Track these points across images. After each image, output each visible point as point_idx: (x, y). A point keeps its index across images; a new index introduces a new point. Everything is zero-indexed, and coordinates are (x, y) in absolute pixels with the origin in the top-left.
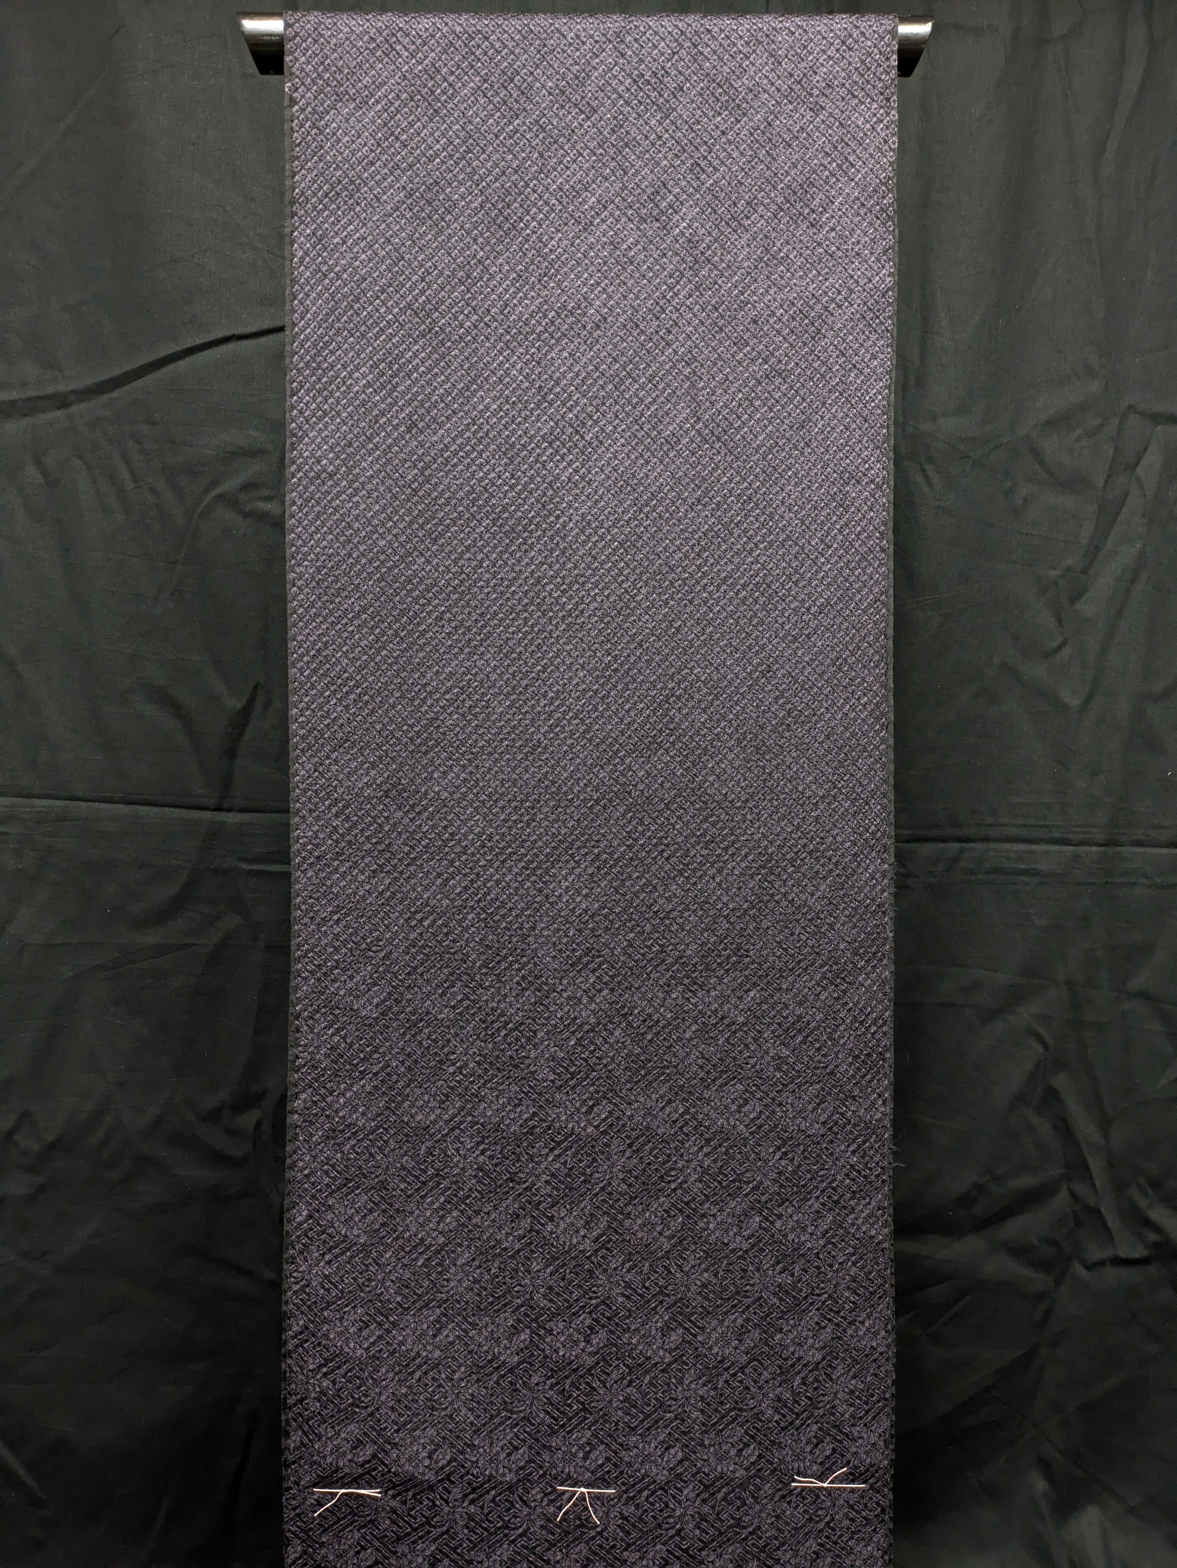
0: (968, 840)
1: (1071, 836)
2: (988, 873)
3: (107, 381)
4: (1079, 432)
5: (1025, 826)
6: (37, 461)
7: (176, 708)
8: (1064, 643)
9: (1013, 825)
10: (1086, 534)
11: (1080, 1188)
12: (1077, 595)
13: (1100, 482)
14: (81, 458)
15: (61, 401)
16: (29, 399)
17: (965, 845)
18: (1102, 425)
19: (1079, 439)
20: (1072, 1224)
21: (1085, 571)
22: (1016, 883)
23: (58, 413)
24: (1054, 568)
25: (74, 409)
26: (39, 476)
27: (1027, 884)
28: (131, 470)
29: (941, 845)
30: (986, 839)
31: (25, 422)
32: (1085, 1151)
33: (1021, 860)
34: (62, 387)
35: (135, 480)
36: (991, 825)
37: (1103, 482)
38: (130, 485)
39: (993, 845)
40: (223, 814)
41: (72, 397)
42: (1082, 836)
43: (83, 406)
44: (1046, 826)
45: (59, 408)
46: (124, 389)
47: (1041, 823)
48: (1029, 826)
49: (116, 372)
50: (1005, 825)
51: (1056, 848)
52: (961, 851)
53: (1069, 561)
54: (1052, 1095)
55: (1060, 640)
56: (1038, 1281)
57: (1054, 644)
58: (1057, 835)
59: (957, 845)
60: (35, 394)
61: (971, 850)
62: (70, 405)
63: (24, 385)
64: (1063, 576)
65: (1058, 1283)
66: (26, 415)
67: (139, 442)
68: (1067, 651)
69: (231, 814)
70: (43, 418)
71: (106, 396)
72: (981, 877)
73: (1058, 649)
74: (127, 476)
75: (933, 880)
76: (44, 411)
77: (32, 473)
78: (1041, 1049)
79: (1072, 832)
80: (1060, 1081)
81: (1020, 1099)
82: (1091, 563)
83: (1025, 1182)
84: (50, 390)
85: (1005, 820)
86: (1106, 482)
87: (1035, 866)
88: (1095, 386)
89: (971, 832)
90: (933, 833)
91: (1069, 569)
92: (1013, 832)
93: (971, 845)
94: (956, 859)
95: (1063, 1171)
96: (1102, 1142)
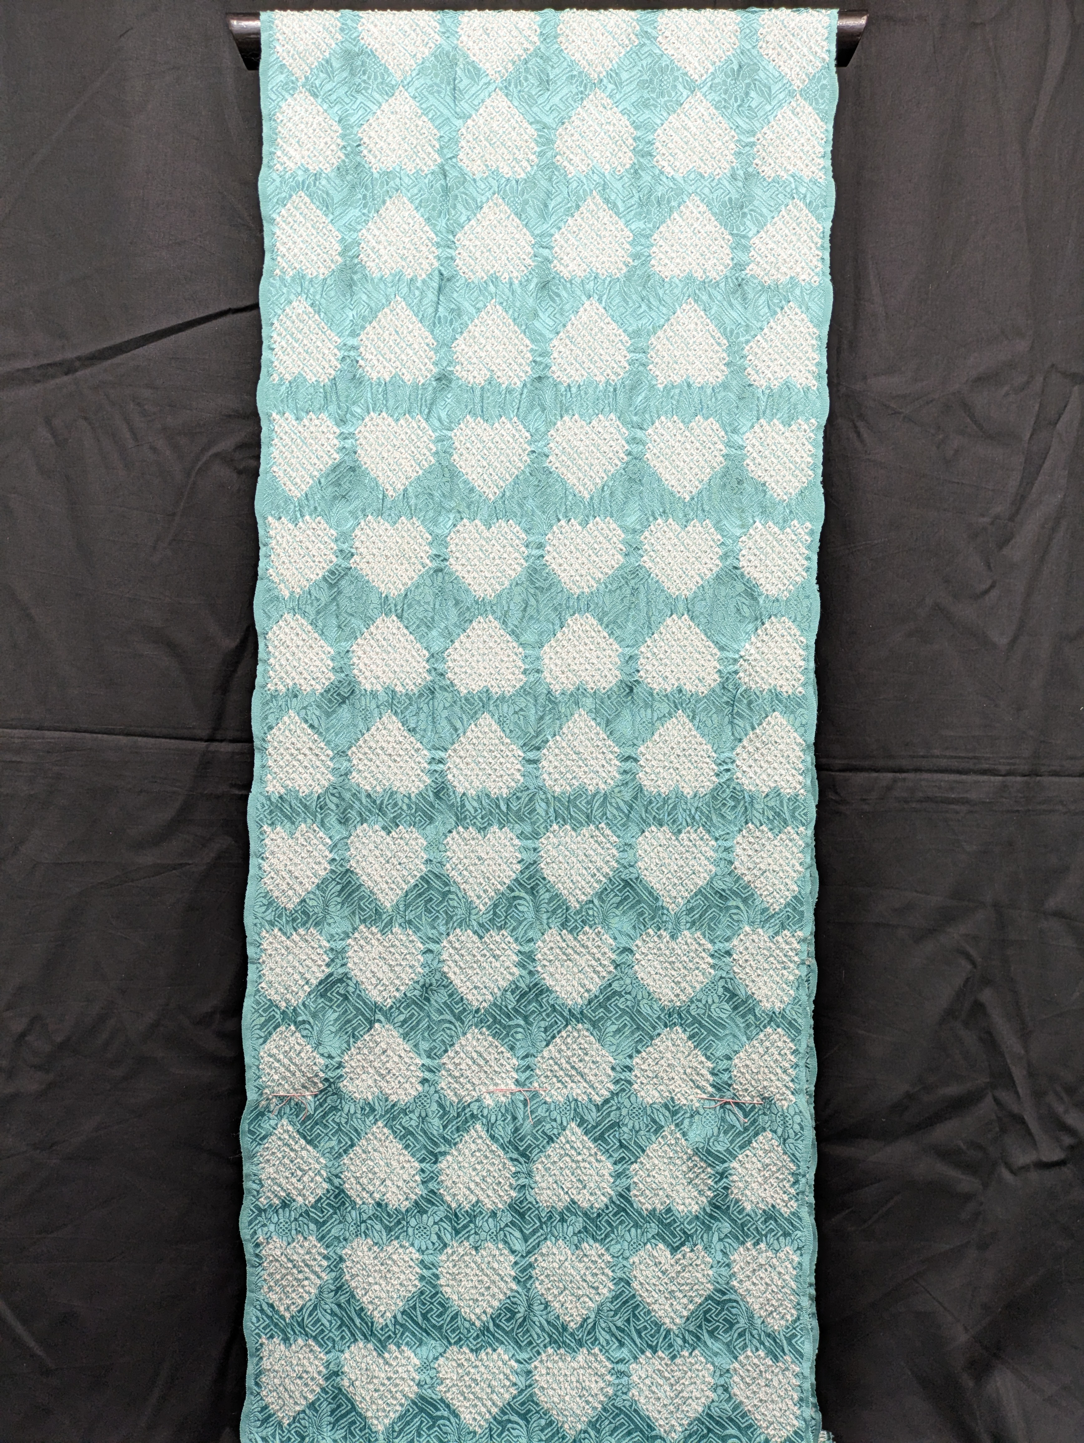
1: (1000, 767)
2: (920, 801)
3: (110, 348)
5: (956, 757)
6: (48, 422)
7: (172, 647)
8: (992, 586)
9: (945, 757)
10: (1013, 483)
11: (1005, 1096)
12: (1005, 541)
14: (86, 419)
15: (68, 368)
16: (41, 366)
20: (997, 1129)
22: (947, 812)
23: (66, 378)
24: (983, 516)
25: (79, 374)
27: (957, 813)
28: (132, 430)
29: (875, 775)
31: (39, 386)
32: (1009, 1061)
33: (952, 789)
34: (70, 355)
35: (135, 438)
36: (923, 757)
37: (1028, 435)
38: (130, 443)
40: (216, 744)
41: (77, 364)
42: (1008, 768)
43: (88, 371)
44: (975, 758)
45: (66, 374)
46: (124, 356)
47: (971, 755)
48: (959, 757)
49: (118, 340)
50: (937, 757)
51: (985, 778)
54: (979, 1008)
56: (966, 1182)
57: (984, 587)
58: (986, 766)
60: (46, 362)
61: (904, 779)
62: (76, 371)
64: (992, 523)
65: (986, 1186)
66: (39, 381)
67: (139, 404)
68: (994, 593)
69: (223, 744)
70: (52, 383)
71: (109, 362)
72: (914, 805)
73: (986, 592)
74: (128, 436)
75: (866, 807)
78: (969, 967)
79: (1000, 764)
80: (986, 996)
81: (950, 1014)
82: (1017, 511)
83: (953, 1090)
84: (58, 358)
86: (1032, 435)
87: (965, 795)
88: (1022, 346)
89: (905, 763)
90: (867, 763)
92: (944, 763)
93: (904, 775)
94: (889, 788)
95: (988, 1080)
96: (1023, 1052)
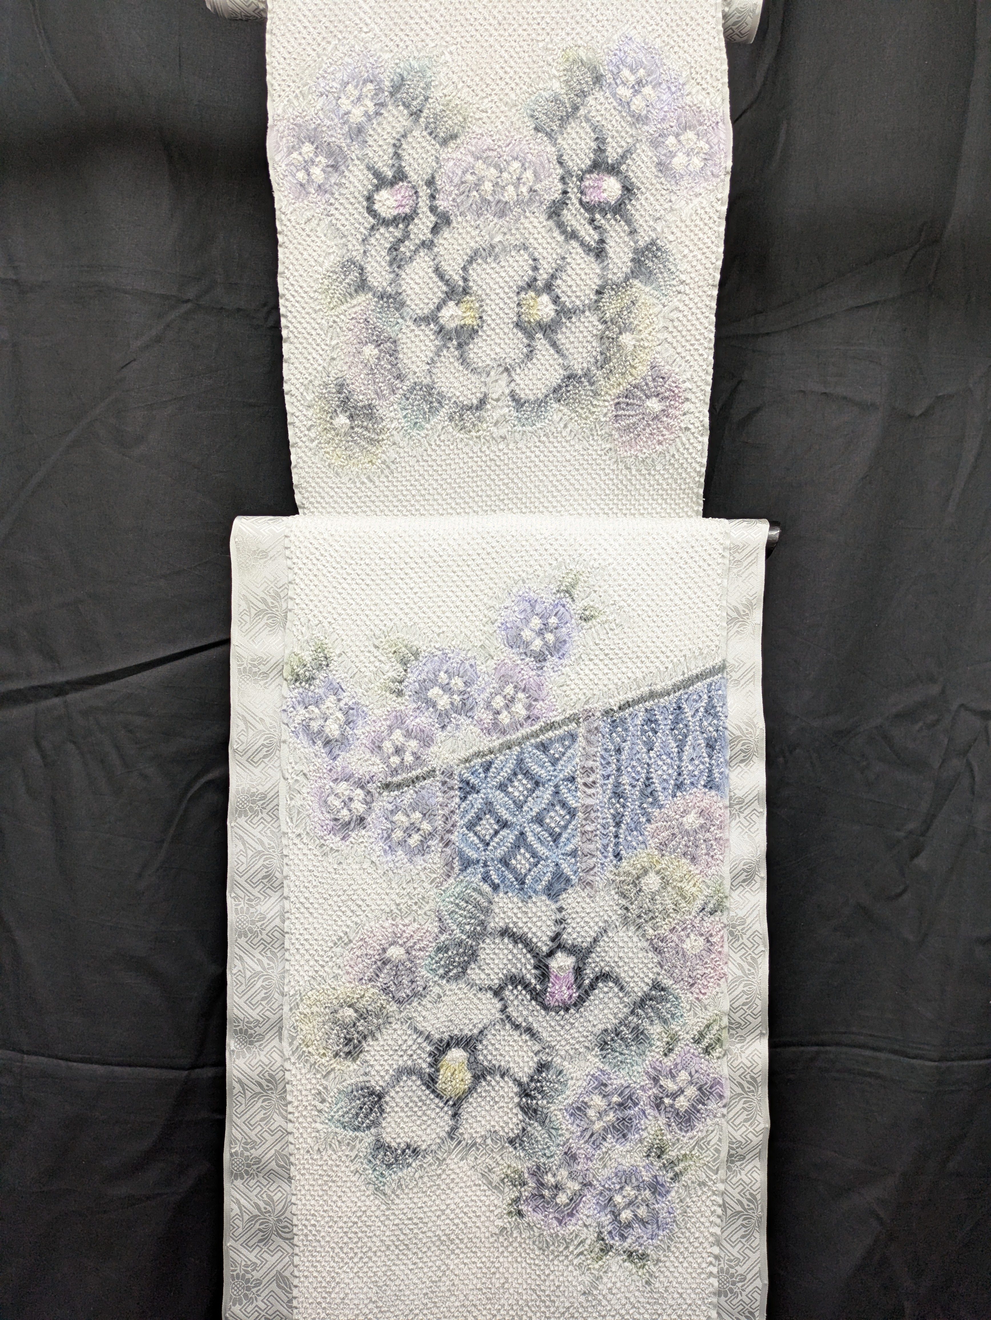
0: (823, 1045)
4: (920, 724)
13: (936, 765)
17: (822, 1048)
18: (938, 721)
19: (921, 730)
21: (923, 834)
26: (38, 757)
30: (838, 1044)
39: (845, 1049)
52: (818, 1053)
53: (911, 826)
55: (902, 887)
59: (815, 1049)
63: (29, 675)
76: (46, 698)
77: (33, 754)
85: (854, 1029)
91: (911, 832)
